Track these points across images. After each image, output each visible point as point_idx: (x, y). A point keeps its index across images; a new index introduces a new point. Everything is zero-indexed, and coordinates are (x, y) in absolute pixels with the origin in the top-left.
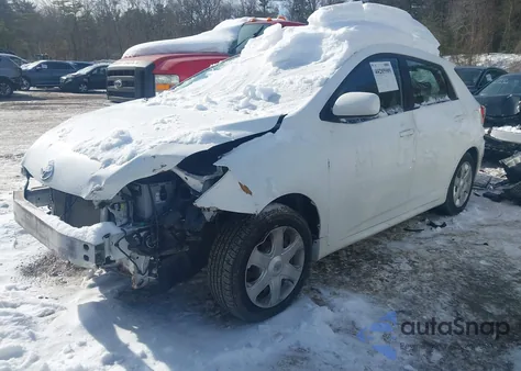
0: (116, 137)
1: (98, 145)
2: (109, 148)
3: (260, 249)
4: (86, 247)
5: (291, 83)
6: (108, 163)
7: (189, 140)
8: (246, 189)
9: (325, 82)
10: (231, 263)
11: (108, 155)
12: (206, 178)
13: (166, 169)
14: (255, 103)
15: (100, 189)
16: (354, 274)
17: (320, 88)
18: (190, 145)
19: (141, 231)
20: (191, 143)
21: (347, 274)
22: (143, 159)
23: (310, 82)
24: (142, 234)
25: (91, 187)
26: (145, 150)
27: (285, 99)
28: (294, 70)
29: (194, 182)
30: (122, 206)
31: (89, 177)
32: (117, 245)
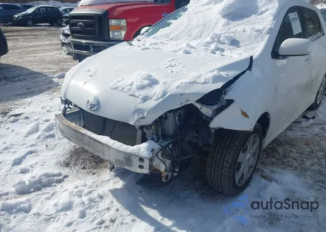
0: (144, 79)
1: (131, 85)
2: (142, 88)
3: (243, 151)
4: (141, 159)
5: (244, 31)
6: (145, 99)
7: (203, 81)
8: (245, 114)
9: (270, 31)
10: (230, 162)
11: (143, 93)
12: (215, 107)
13: (189, 103)
14: (221, 46)
15: (144, 118)
16: (277, 156)
17: (268, 35)
18: (205, 85)
19: (169, 144)
20: (205, 83)
21: (273, 157)
22: (173, 96)
23: (259, 31)
24: (170, 146)
25: (136, 117)
26: (172, 89)
27: (244, 44)
28: (240, 22)
29: (206, 111)
30: (153, 127)
31: (133, 110)
32: (157, 155)
